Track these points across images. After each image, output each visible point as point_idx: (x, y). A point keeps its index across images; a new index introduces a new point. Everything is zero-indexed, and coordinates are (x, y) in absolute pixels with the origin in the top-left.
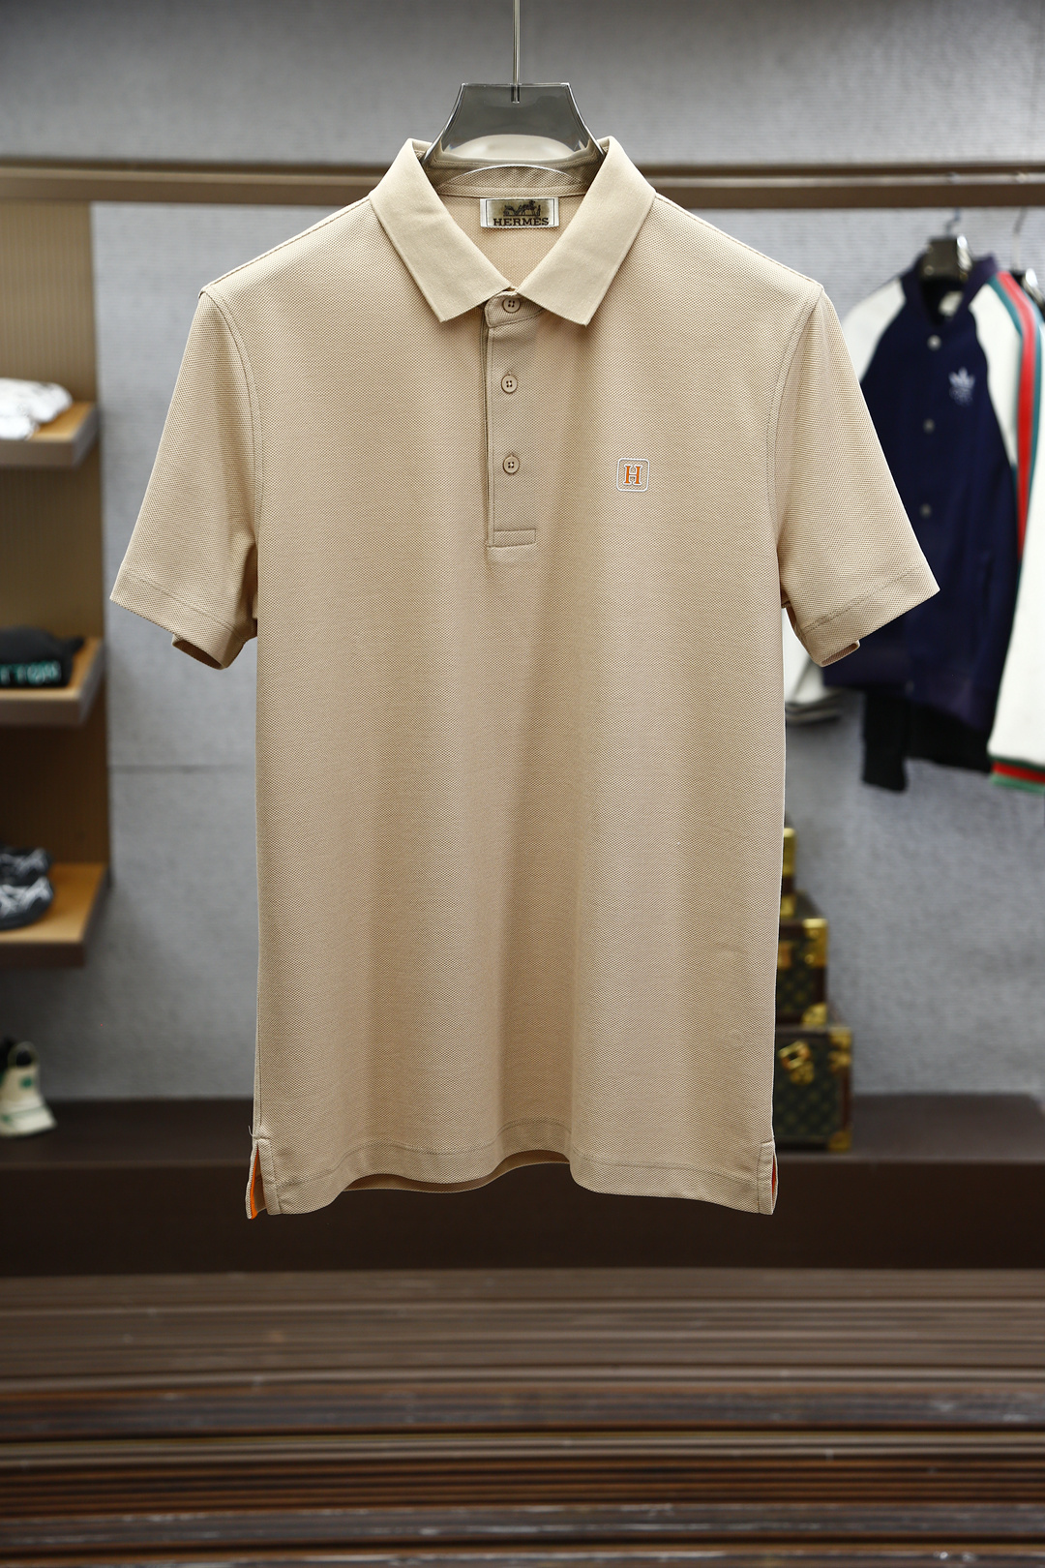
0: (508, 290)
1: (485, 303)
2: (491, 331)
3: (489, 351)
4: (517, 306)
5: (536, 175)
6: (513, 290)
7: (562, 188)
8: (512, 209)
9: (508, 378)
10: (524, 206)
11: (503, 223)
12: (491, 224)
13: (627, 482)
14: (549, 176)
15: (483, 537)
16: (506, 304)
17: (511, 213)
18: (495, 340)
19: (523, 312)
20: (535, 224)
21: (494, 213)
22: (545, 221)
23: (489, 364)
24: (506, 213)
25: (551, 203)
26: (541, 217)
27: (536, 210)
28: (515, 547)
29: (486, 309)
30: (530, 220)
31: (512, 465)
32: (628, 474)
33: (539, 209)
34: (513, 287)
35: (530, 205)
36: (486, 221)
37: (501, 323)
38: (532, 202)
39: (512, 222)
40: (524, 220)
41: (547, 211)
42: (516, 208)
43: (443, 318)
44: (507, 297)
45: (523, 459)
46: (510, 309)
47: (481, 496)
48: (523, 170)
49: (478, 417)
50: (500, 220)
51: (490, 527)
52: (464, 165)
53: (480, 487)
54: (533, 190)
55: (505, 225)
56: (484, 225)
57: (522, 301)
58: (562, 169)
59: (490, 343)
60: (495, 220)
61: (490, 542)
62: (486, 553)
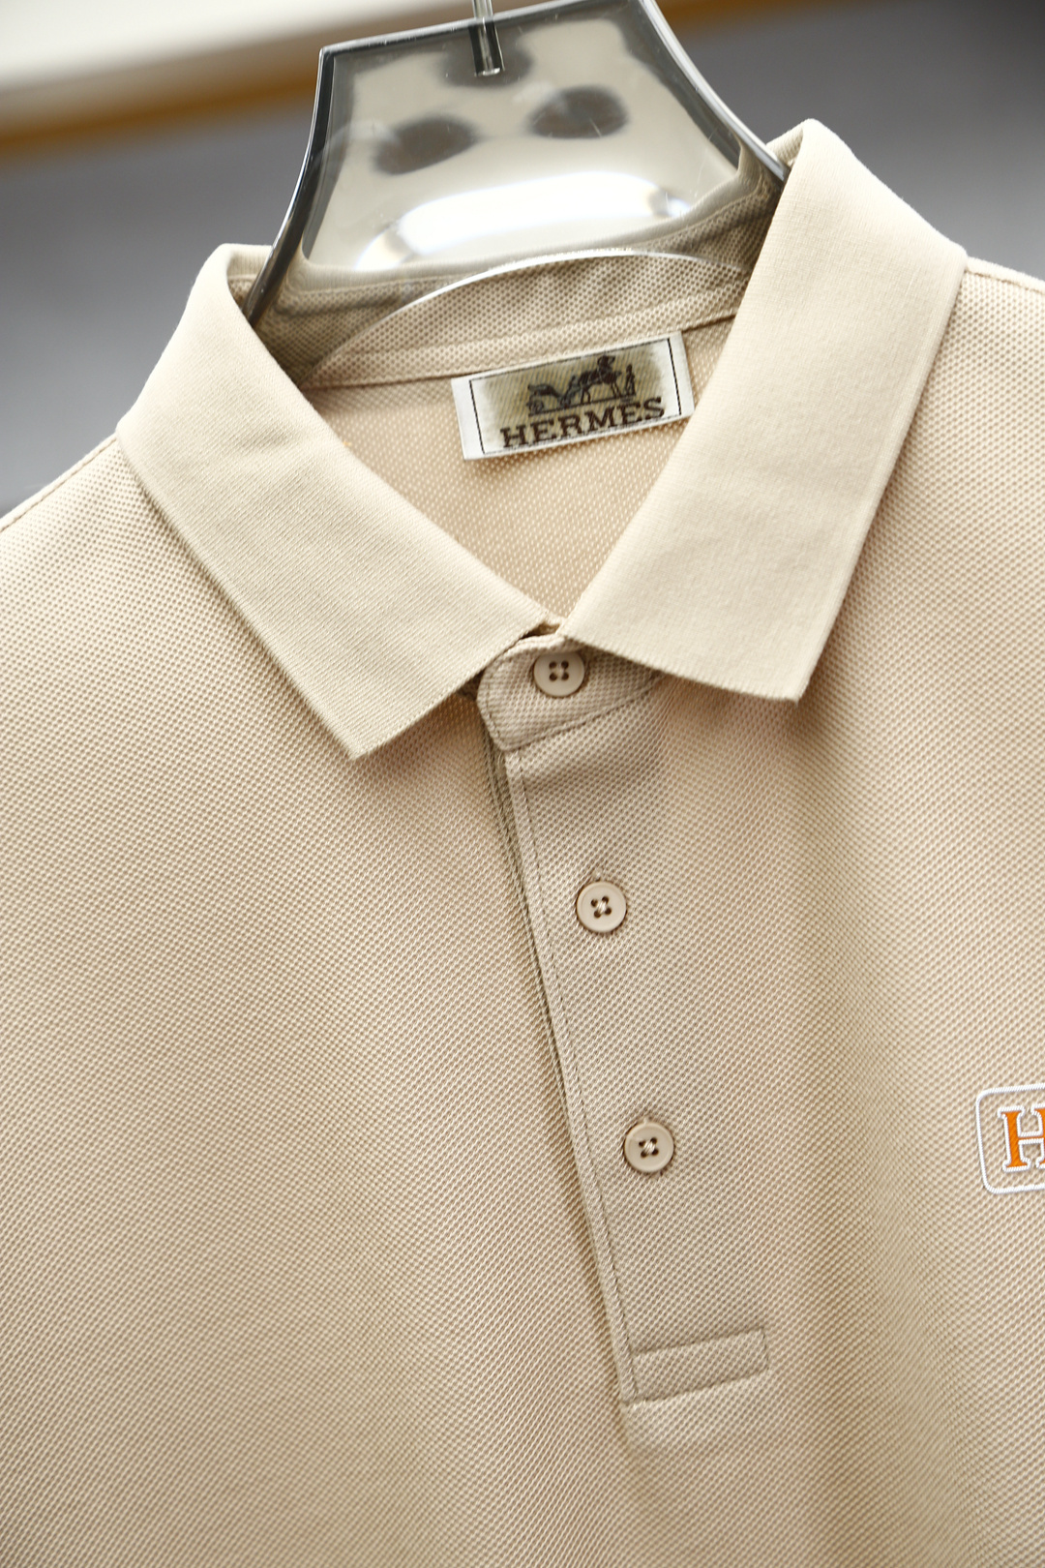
0: (540, 630)
1: (476, 680)
2: (513, 764)
3: (521, 820)
4: (577, 674)
5: (611, 281)
6: (555, 628)
7: (691, 304)
8: (549, 391)
9: (596, 891)
10: (585, 377)
11: (529, 435)
12: (495, 447)
13: (1016, 1160)
14: (650, 275)
15: (600, 1375)
16: (542, 673)
17: (550, 402)
18: (532, 786)
19: (599, 689)
20: (625, 423)
21: (501, 414)
22: (653, 406)
23: (527, 858)
24: (535, 408)
25: (660, 352)
26: (641, 395)
27: (621, 382)
28: (708, 1392)
29: (481, 699)
30: (609, 412)
31: (650, 1147)
32: (1014, 1139)
33: (630, 378)
34: (553, 621)
35: (604, 370)
36: (480, 440)
37: (539, 732)
38: (605, 361)
39: (557, 429)
40: (591, 415)
41: (654, 377)
42: (561, 387)
43: (360, 743)
44: (538, 655)
45: (681, 1124)
46: (559, 688)
47: (573, 1252)
48: (568, 272)
49: (520, 1017)
50: (521, 428)
51: (616, 1343)
52: (382, 290)
53: (565, 1226)
54: (605, 325)
55: (537, 440)
56: (472, 451)
57: (587, 659)
58: (684, 248)
59: (517, 799)
60: (505, 431)
61: (624, 1389)
62: (618, 1420)
